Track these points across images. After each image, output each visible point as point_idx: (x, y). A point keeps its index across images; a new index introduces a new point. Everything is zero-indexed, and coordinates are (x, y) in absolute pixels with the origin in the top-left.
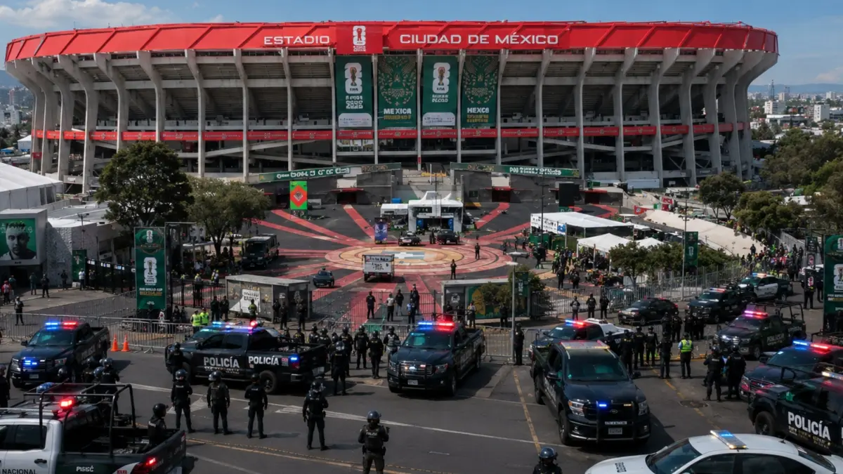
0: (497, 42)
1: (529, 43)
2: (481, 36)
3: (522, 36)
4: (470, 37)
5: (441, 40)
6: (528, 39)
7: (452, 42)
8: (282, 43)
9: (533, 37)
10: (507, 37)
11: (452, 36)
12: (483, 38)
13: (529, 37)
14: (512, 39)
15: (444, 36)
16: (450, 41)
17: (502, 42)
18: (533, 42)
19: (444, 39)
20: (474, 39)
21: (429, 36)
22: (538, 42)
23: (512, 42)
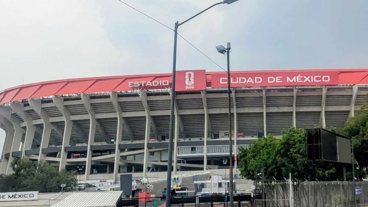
0: (288, 81)
1: (309, 81)
2: (277, 77)
3: (305, 77)
4: (269, 78)
5: (248, 81)
6: (309, 79)
7: (256, 82)
8: (139, 86)
9: (312, 77)
10: (295, 78)
11: (256, 78)
12: (278, 78)
13: (309, 77)
14: (298, 79)
15: (250, 78)
16: (254, 82)
17: (291, 81)
18: (312, 81)
19: (250, 80)
20: (271, 80)
21: (240, 78)
22: (315, 81)
23: (298, 81)
